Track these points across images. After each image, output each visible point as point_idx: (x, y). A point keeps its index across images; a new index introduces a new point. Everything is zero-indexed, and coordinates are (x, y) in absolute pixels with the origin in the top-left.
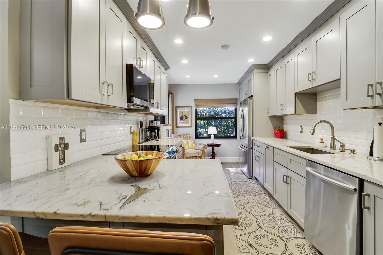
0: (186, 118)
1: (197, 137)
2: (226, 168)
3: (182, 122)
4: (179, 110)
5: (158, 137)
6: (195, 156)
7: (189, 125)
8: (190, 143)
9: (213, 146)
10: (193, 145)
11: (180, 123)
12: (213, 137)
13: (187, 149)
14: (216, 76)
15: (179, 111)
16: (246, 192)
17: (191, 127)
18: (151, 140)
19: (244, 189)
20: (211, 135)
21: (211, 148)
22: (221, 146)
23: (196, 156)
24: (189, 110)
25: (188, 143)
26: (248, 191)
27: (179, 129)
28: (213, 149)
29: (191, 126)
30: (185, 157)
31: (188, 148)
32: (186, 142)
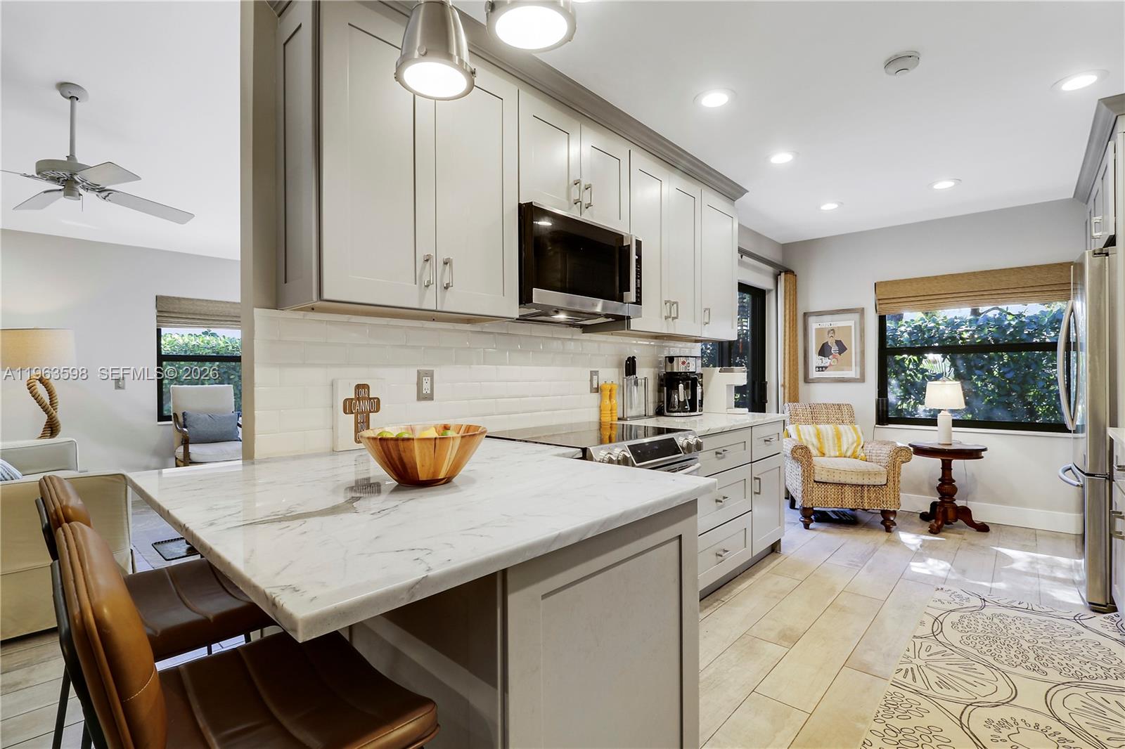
0: (842, 348)
1: (885, 416)
2: (999, 549)
3: (827, 365)
4: (814, 324)
5: (693, 405)
6: (854, 482)
7: (853, 373)
8: (849, 435)
9: (947, 455)
10: (858, 445)
11: (819, 368)
12: (944, 419)
13: (832, 454)
14: (944, 185)
15: (816, 329)
16: (1032, 660)
17: (862, 379)
18: (667, 414)
19: (1025, 645)
20: (940, 411)
21: (937, 463)
22: (982, 457)
23: (860, 482)
24: (851, 323)
25: (838, 436)
26: (1046, 657)
27: (814, 386)
28: (947, 467)
29: (858, 377)
30: (815, 481)
31: (837, 454)
32: (830, 432)
